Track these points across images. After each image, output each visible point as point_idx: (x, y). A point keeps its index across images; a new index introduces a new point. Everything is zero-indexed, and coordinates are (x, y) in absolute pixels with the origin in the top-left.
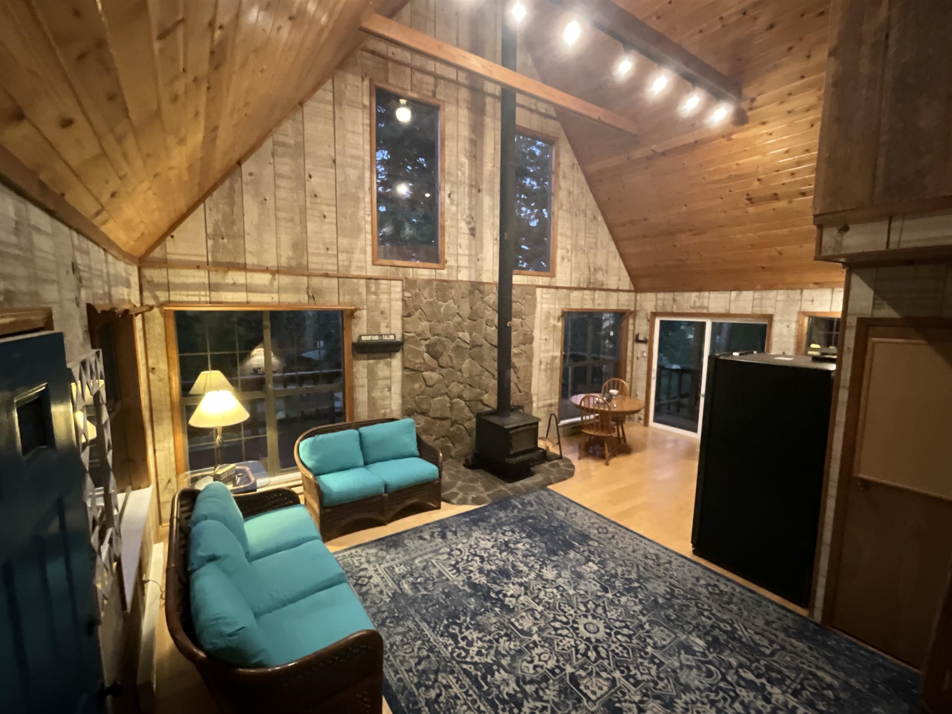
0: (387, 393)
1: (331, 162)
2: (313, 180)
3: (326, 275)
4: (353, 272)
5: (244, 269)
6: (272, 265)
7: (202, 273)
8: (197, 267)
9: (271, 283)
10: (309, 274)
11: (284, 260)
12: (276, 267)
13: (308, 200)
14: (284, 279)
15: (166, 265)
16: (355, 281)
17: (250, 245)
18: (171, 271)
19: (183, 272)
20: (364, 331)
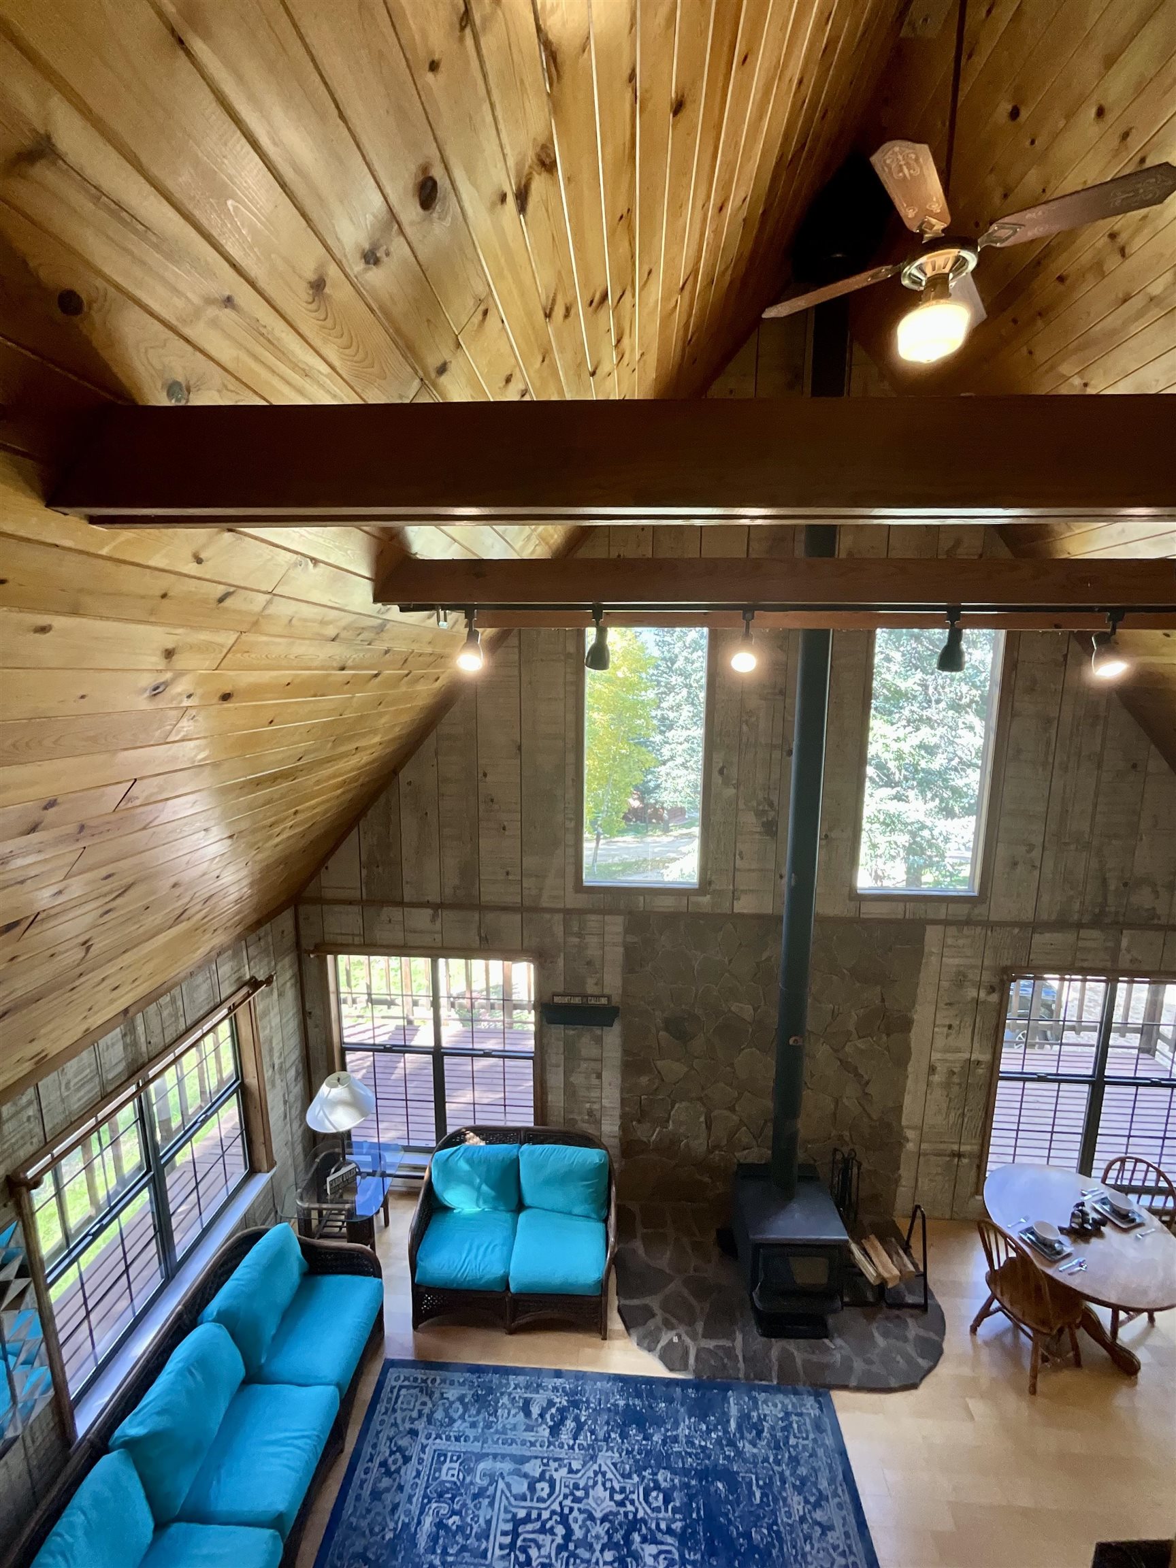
0: (595, 1081)
1: (515, 750)
2: (489, 778)
3: (505, 909)
4: (545, 903)
5: (401, 904)
6: (434, 897)
7: (356, 909)
8: (351, 903)
9: (433, 920)
10: (481, 908)
11: (448, 891)
12: (438, 901)
13: (482, 807)
14: (449, 915)
15: (320, 901)
16: (548, 916)
17: (408, 874)
18: (325, 907)
19: (337, 908)
20: (560, 988)
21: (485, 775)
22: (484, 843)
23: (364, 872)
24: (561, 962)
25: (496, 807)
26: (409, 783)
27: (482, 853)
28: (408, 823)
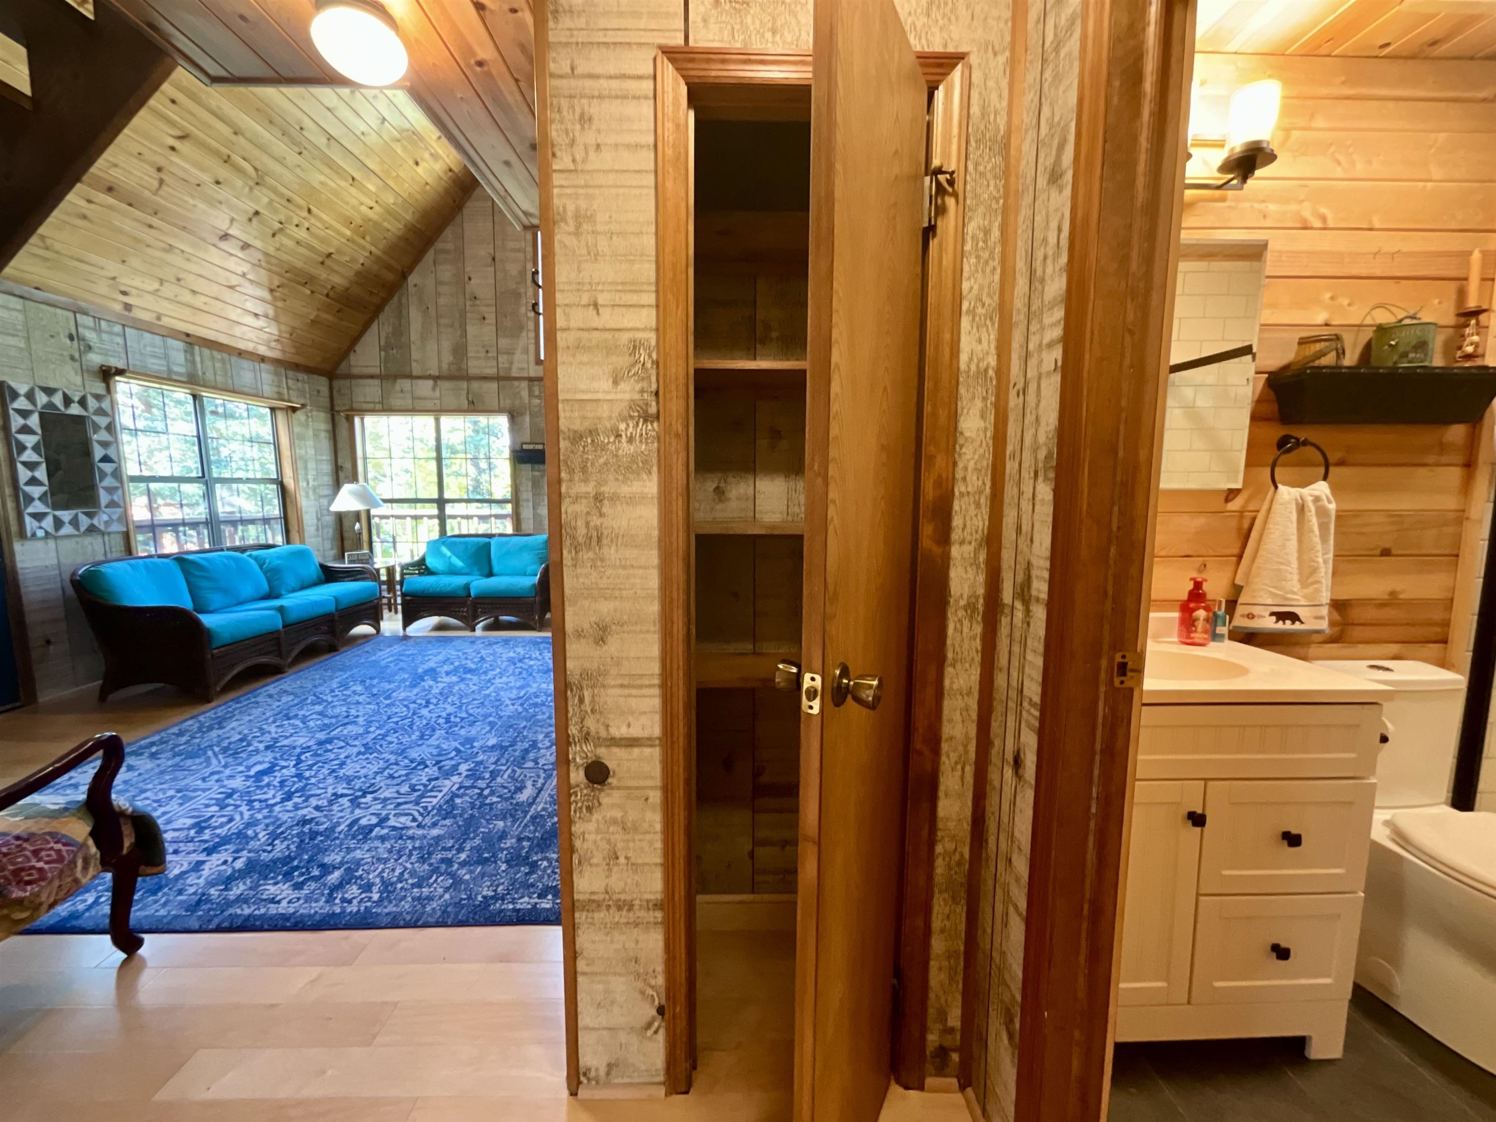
1: (490, 260)
2: (472, 281)
3: (485, 378)
4: (515, 373)
5: (411, 377)
6: (434, 372)
7: (377, 382)
8: (372, 377)
9: (434, 389)
10: (469, 378)
11: (445, 366)
12: (437, 374)
13: (468, 303)
14: (446, 385)
15: (350, 376)
16: (516, 383)
17: (415, 355)
18: (353, 381)
19: (363, 381)
20: (528, 439)
21: (470, 279)
22: (471, 330)
23: (383, 353)
24: (527, 419)
25: (478, 302)
26: (415, 285)
27: (469, 337)
28: (415, 317)
